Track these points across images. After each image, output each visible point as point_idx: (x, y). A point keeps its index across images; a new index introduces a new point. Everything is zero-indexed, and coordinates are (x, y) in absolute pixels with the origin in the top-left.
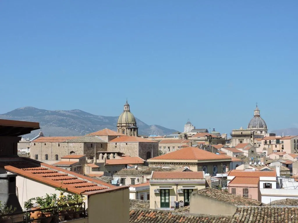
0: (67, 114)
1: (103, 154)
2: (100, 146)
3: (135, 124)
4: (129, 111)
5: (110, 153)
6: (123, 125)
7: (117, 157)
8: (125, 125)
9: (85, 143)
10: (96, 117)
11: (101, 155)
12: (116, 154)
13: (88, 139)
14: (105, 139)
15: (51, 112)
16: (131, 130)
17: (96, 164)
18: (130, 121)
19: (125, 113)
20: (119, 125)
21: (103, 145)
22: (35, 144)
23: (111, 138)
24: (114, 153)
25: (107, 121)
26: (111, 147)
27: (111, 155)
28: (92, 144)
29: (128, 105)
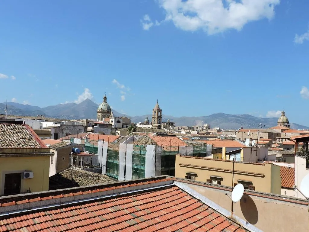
0: (241, 116)
1: (279, 139)
2: (276, 134)
3: (288, 123)
4: (285, 116)
5: (283, 139)
6: (281, 123)
7: (288, 141)
8: (282, 123)
9: (268, 133)
10: (257, 118)
11: (278, 139)
12: (287, 139)
13: (270, 131)
14: (279, 131)
15: (232, 115)
16: (286, 126)
17: (278, 144)
18: (285, 121)
19: (282, 116)
20: (278, 123)
21: (278, 135)
22: (239, 133)
23: (283, 131)
24: (286, 139)
25: (263, 120)
26: (283, 135)
27: (284, 140)
28: (272, 134)
29: (284, 113)
